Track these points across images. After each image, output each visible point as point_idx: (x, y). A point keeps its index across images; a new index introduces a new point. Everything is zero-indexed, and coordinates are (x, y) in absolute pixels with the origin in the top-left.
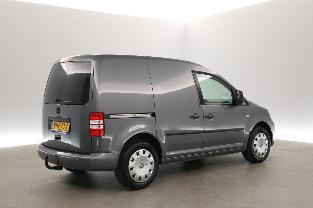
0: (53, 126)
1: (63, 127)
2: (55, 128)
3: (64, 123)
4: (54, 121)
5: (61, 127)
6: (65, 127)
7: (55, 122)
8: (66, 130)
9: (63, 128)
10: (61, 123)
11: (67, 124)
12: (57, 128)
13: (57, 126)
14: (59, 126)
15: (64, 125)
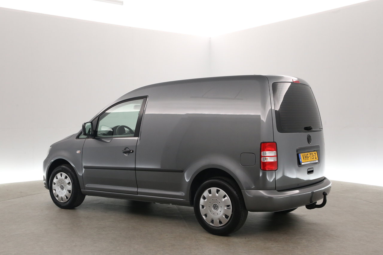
0: (302, 160)
1: (312, 157)
2: (305, 161)
3: (311, 153)
4: (301, 153)
5: (309, 158)
6: (314, 157)
7: (303, 154)
8: (316, 159)
9: (313, 159)
10: (309, 153)
11: (315, 153)
12: (307, 161)
13: (306, 158)
14: (308, 157)
15: (312, 155)
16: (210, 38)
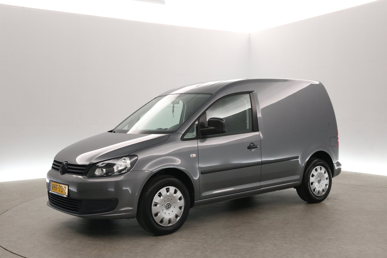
16: (250, 34)
